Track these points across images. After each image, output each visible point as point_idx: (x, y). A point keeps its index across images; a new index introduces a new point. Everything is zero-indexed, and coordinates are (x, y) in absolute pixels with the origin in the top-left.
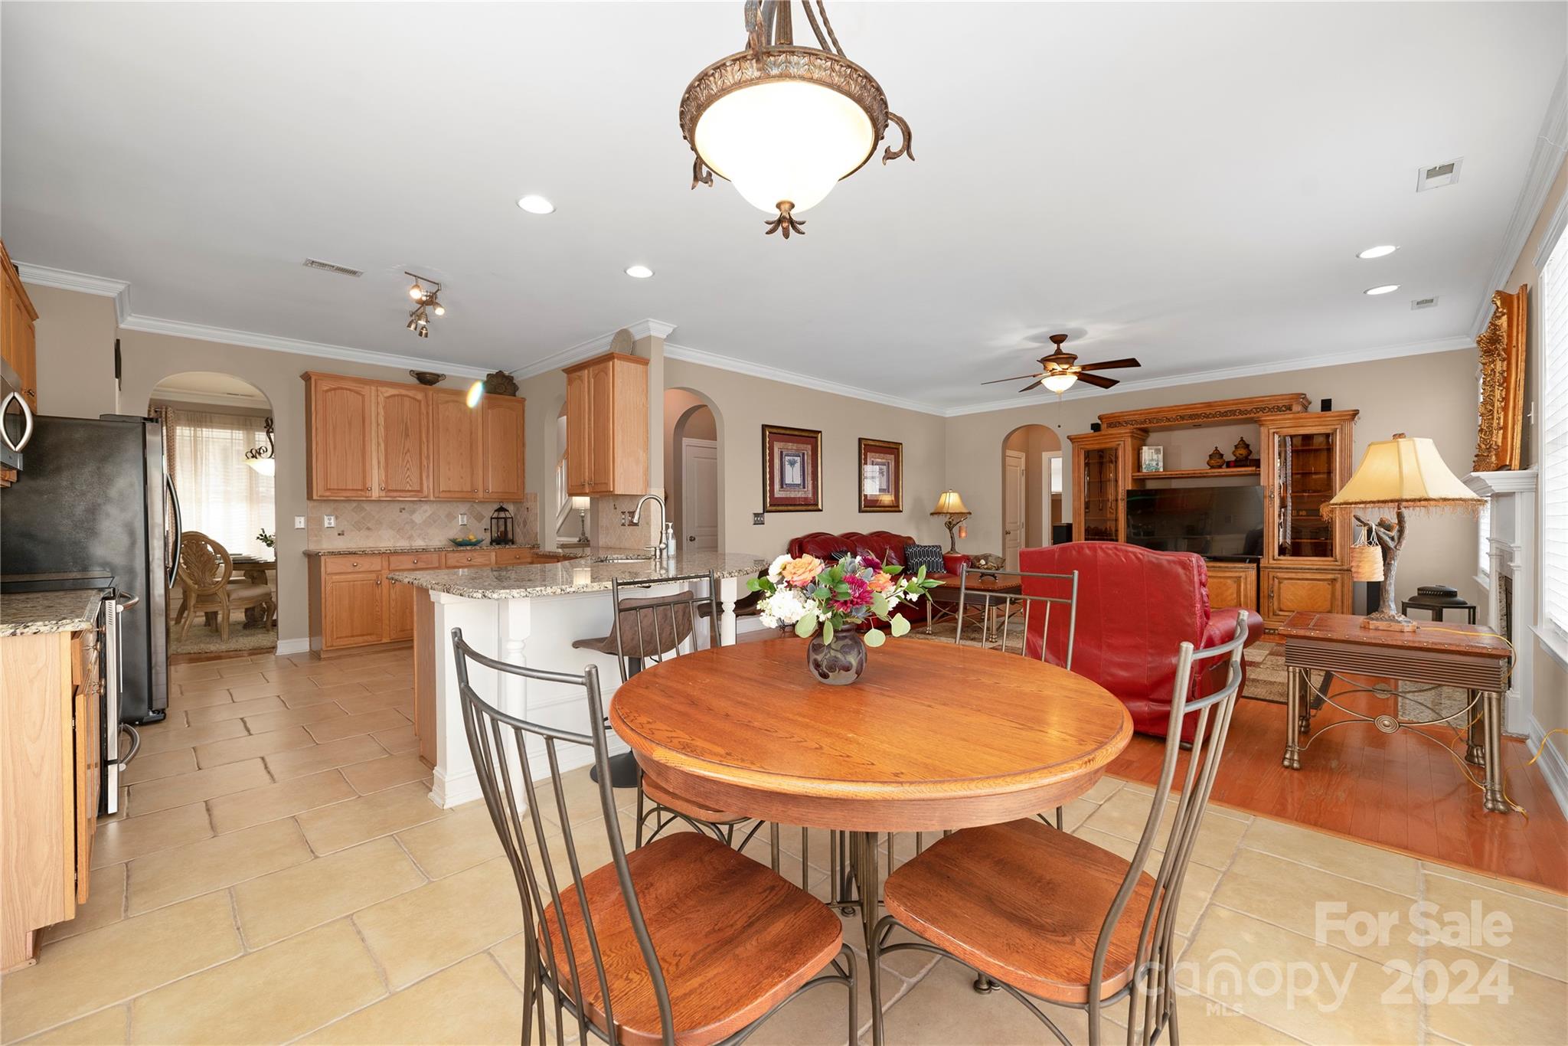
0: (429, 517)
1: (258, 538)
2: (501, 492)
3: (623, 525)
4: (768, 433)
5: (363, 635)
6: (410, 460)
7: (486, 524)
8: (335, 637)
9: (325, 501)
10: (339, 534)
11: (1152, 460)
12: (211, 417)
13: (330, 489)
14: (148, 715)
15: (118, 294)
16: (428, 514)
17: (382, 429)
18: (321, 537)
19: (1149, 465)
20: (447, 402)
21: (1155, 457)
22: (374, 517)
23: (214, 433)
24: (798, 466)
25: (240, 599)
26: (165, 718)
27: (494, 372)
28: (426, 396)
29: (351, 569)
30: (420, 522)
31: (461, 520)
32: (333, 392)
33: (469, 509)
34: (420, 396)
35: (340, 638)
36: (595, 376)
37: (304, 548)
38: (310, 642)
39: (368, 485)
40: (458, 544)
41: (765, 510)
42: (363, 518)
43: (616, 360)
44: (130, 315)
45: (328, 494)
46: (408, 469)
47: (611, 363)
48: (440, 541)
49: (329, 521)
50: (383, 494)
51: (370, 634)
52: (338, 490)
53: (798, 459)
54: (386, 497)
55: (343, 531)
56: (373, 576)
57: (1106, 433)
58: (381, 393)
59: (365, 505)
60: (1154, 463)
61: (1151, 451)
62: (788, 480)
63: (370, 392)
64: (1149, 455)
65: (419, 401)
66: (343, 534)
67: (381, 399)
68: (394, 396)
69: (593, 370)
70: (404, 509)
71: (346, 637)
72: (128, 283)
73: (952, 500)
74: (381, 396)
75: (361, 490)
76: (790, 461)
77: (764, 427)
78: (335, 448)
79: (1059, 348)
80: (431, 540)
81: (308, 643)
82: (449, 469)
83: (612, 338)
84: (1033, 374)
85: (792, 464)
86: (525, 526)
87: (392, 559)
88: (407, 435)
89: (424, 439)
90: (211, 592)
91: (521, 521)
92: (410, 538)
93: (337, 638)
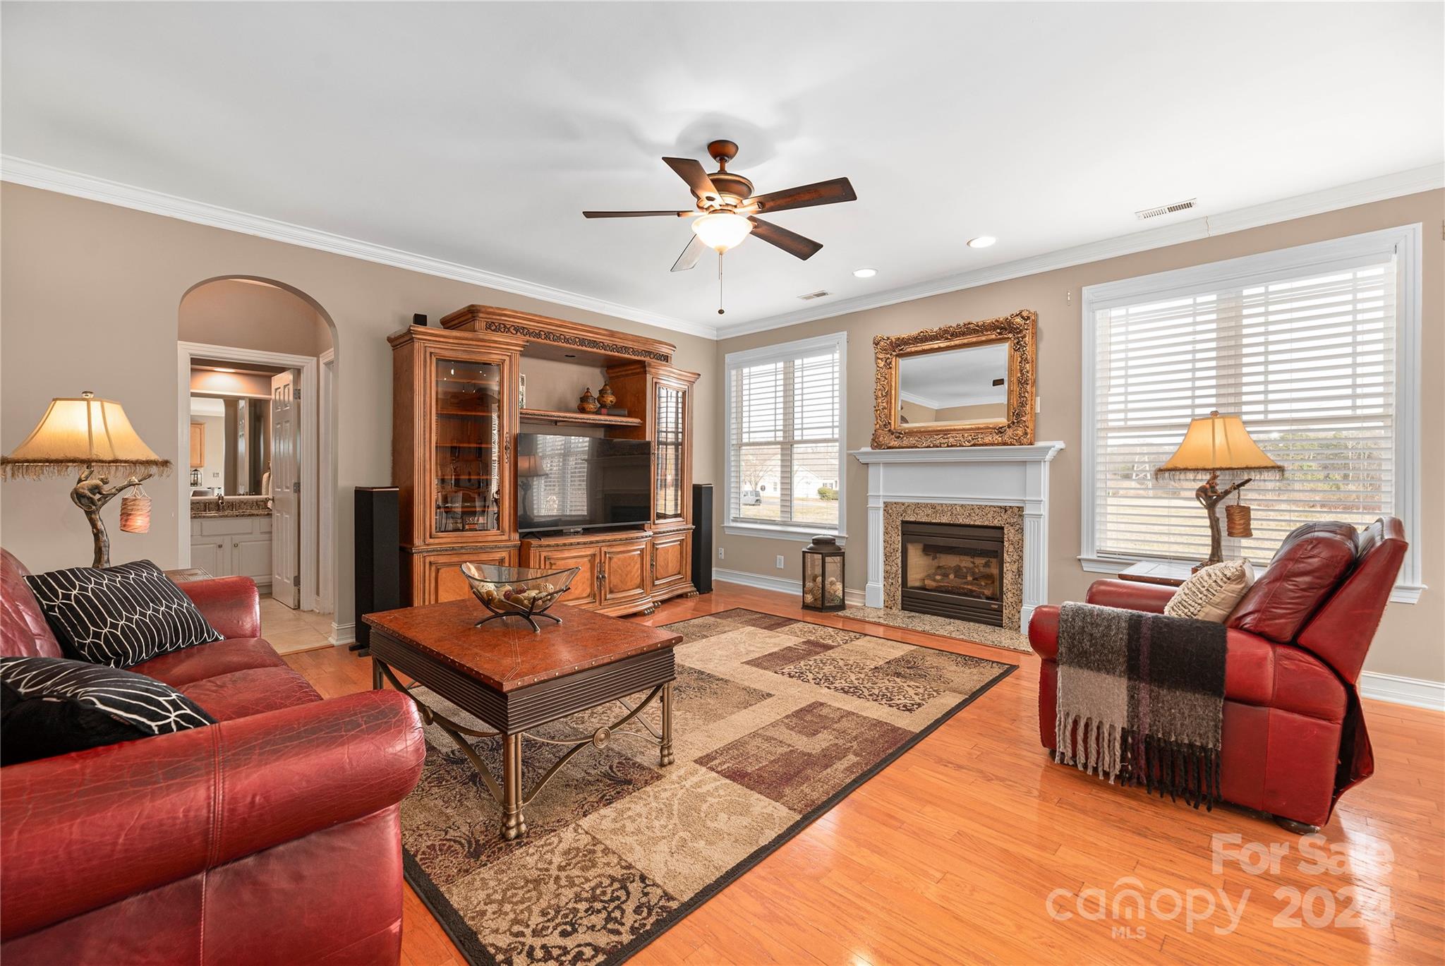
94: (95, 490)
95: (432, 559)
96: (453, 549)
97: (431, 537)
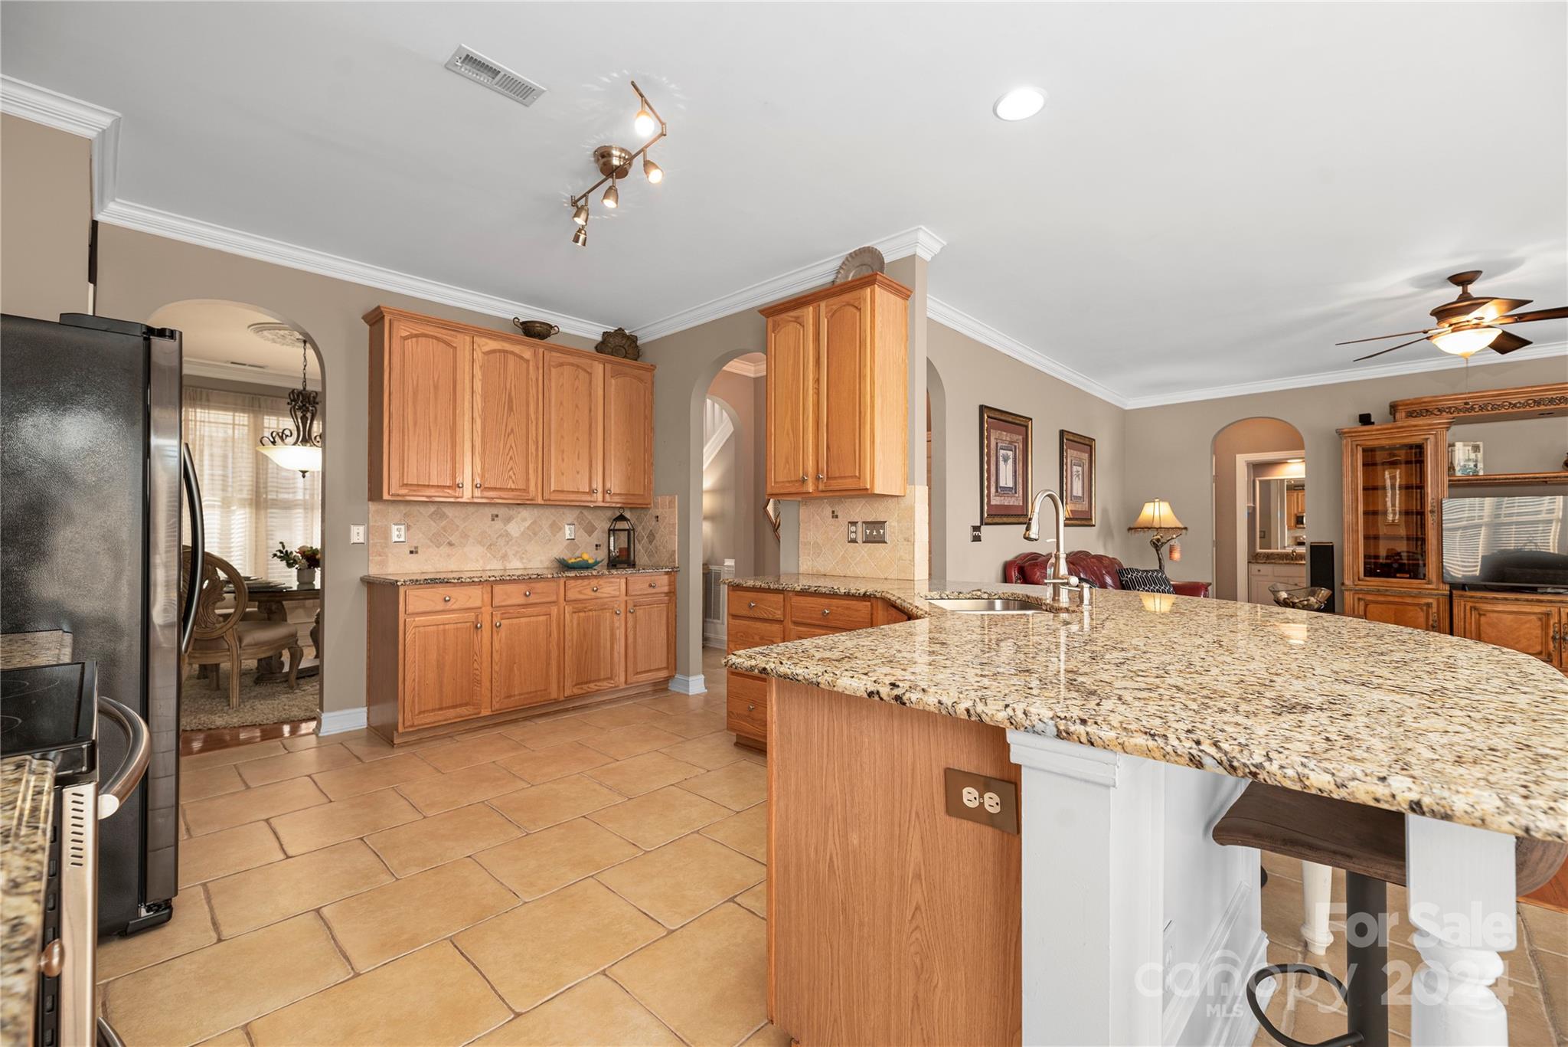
0: (528, 528)
1: (275, 555)
2: (626, 494)
3: (854, 541)
4: (986, 417)
5: (454, 707)
6: (513, 445)
7: (599, 536)
8: (416, 712)
9: (398, 502)
10: (411, 552)
11: (1469, 460)
12: (207, 395)
13: (407, 485)
14: (137, 915)
15: (99, 133)
16: (527, 524)
17: (478, 398)
18: (387, 556)
19: (1465, 466)
20: (561, 365)
21: (1473, 456)
22: (458, 526)
23: (211, 415)
24: (1010, 462)
25: (256, 644)
26: (170, 916)
27: (612, 329)
28: (535, 354)
29: (440, 606)
30: (517, 535)
31: (568, 532)
32: (414, 340)
33: (578, 517)
34: (527, 354)
35: (424, 712)
36: (832, 316)
37: (363, 573)
38: (368, 713)
39: (458, 480)
40: (564, 566)
41: (982, 524)
42: (444, 529)
43: (877, 288)
44: (114, 200)
45: (404, 491)
46: (511, 458)
47: (869, 290)
48: (541, 561)
49: (397, 533)
50: (477, 493)
51: (466, 704)
52: (418, 485)
53: (1010, 453)
54: (482, 498)
55: (416, 548)
56: (472, 615)
57: (1405, 424)
58: (479, 346)
59: (449, 512)
60: (1472, 465)
61: (1467, 448)
62: (1002, 484)
63: (464, 343)
64: (1464, 453)
65: (528, 361)
66: (417, 552)
67: (478, 355)
68: (494, 351)
69: (827, 306)
70: (497, 516)
71: (433, 710)
72: (119, 114)
73: (1157, 512)
74: (478, 349)
75: (449, 487)
76: (1003, 457)
77: (982, 408)
78: (415, 424)
79: (1465, 292)
80: (530, 561)
81: (366, 715)
82: (563, 460)
83: (839, 263)
84: (1422, 330)
85: (1006, 460)
86: (651, 542)
87: (497, 589)
88: (511, 409)
89: (533, 416)
90: (215, 635)
91: (645, 534)
92: (504, 557)
93: (420, 713)
94: (1158, 540)
95: (1361, 596)
96: (1379, 591)
97: (1359, 580)
